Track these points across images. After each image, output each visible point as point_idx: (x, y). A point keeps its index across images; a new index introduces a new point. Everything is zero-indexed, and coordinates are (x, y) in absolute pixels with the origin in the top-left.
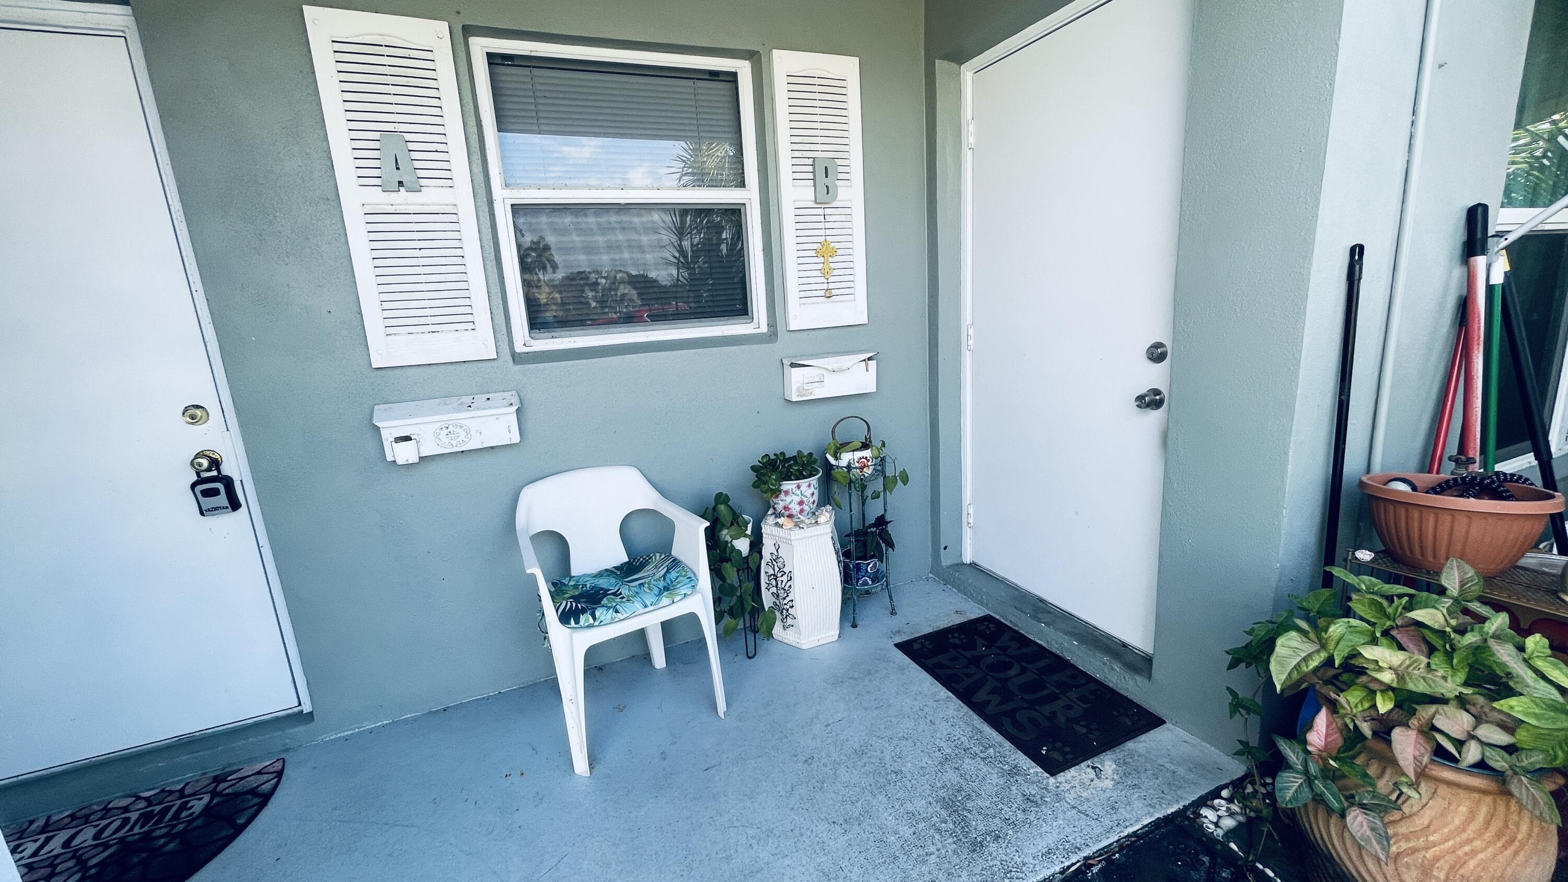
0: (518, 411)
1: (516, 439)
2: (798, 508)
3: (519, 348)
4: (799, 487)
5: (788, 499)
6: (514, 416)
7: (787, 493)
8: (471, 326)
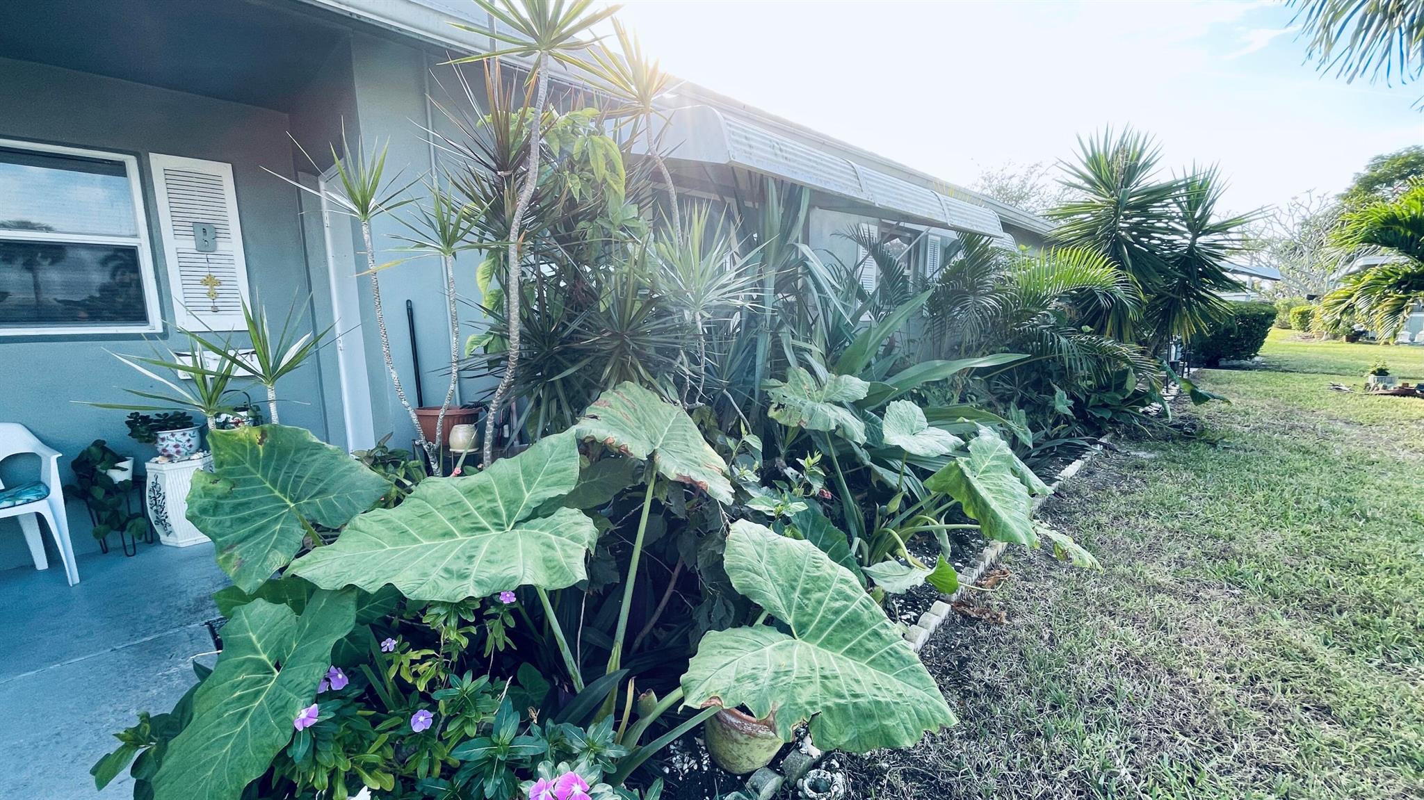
2: (174, 450)
4: (173, 435)
5: (165, 444)
7: (163, 439)
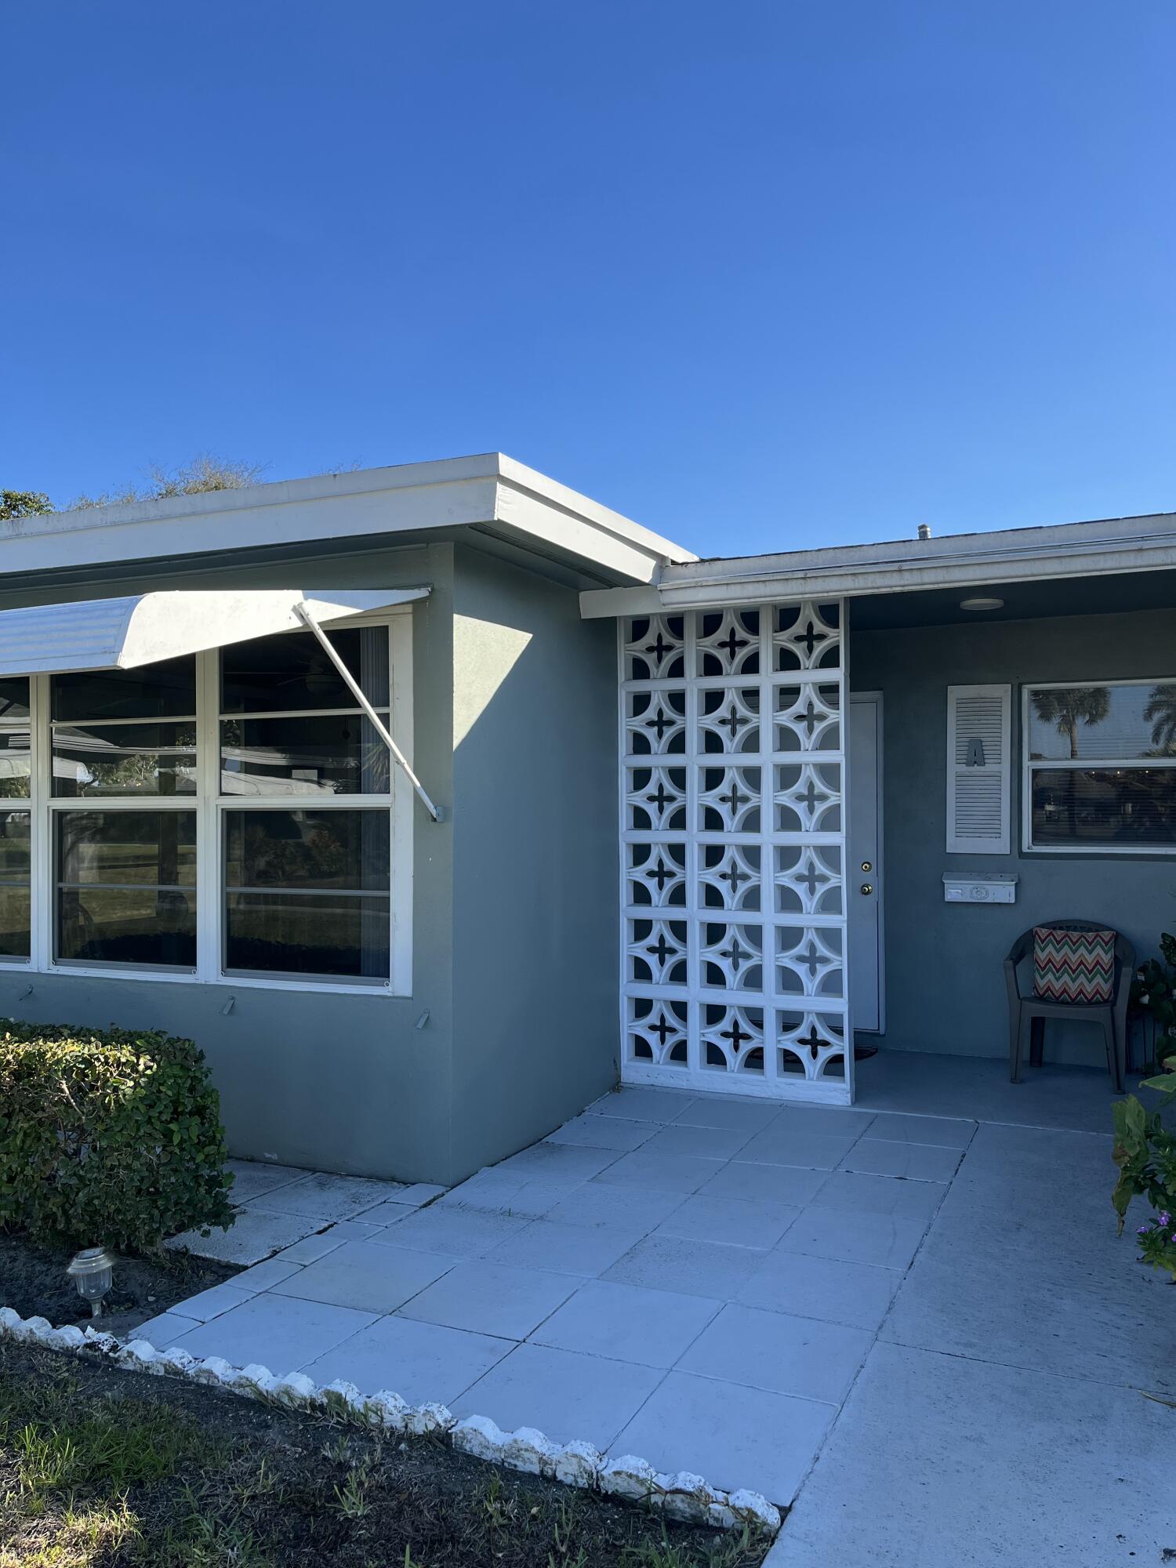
0: (1016, 884)
1: (1013, 901)
3: (1025, 849)
6: (1014, 887)
8: (998, 835)
